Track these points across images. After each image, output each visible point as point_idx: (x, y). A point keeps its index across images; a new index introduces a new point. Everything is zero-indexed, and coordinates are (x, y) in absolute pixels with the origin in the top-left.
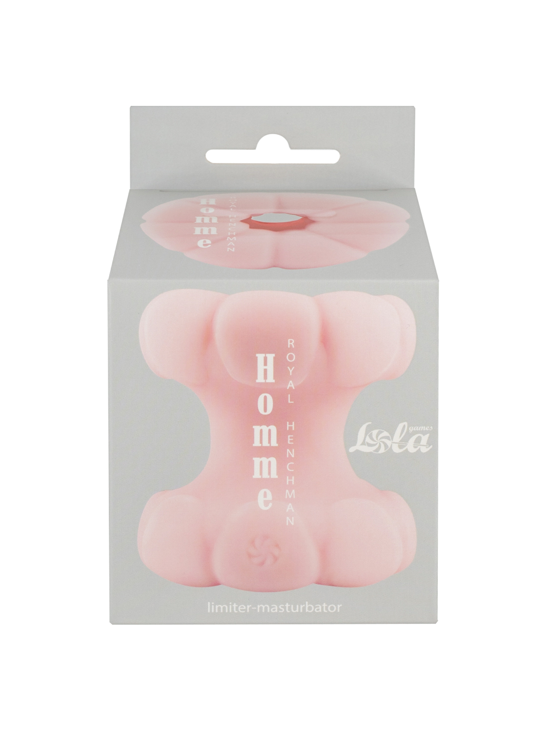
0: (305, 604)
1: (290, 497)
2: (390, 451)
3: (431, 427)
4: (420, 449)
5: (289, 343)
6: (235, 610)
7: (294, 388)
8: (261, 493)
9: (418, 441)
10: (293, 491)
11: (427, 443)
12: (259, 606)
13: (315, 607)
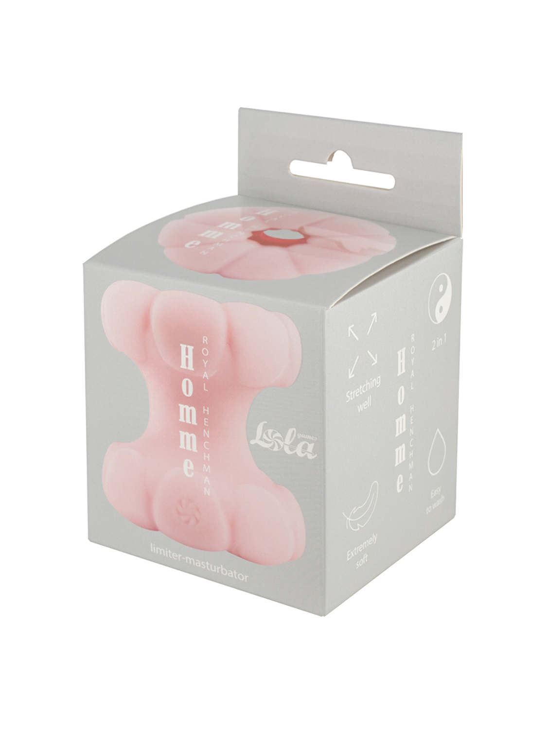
0: (220, 566)
1: (207, 471)
2: (282, 451)
3: (316, 438)
4: (306, 455)
5: (204, 340)
6: (170, 555)
7: (208, 378)
8: (186, 461)
9: (305, 448)
10: (209, 466)
11: (313, 451)
12: (187, 558)
13: (228, 572)
